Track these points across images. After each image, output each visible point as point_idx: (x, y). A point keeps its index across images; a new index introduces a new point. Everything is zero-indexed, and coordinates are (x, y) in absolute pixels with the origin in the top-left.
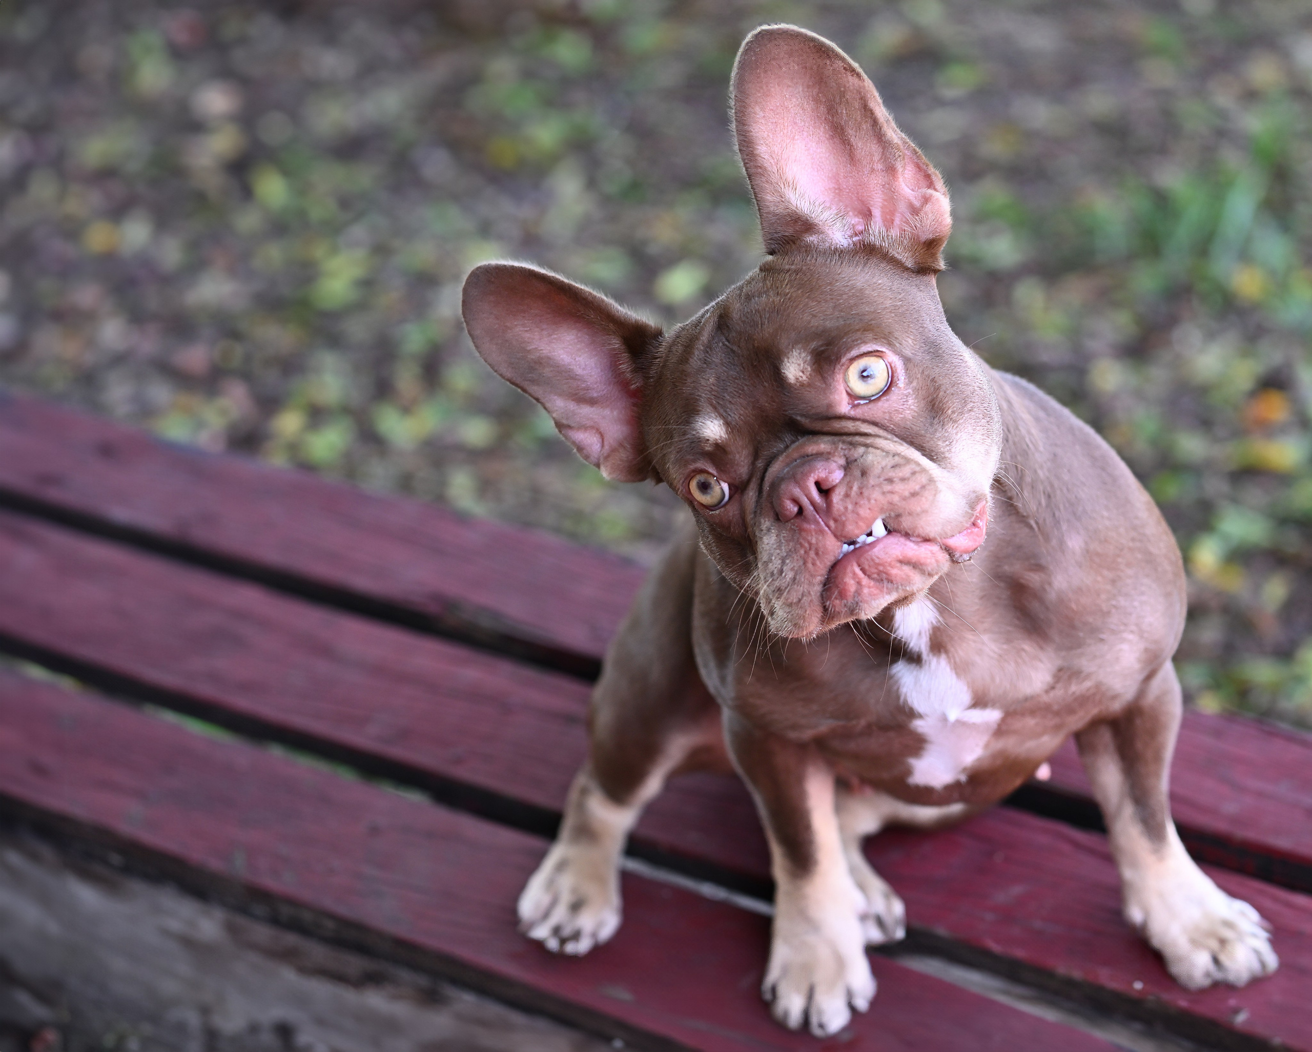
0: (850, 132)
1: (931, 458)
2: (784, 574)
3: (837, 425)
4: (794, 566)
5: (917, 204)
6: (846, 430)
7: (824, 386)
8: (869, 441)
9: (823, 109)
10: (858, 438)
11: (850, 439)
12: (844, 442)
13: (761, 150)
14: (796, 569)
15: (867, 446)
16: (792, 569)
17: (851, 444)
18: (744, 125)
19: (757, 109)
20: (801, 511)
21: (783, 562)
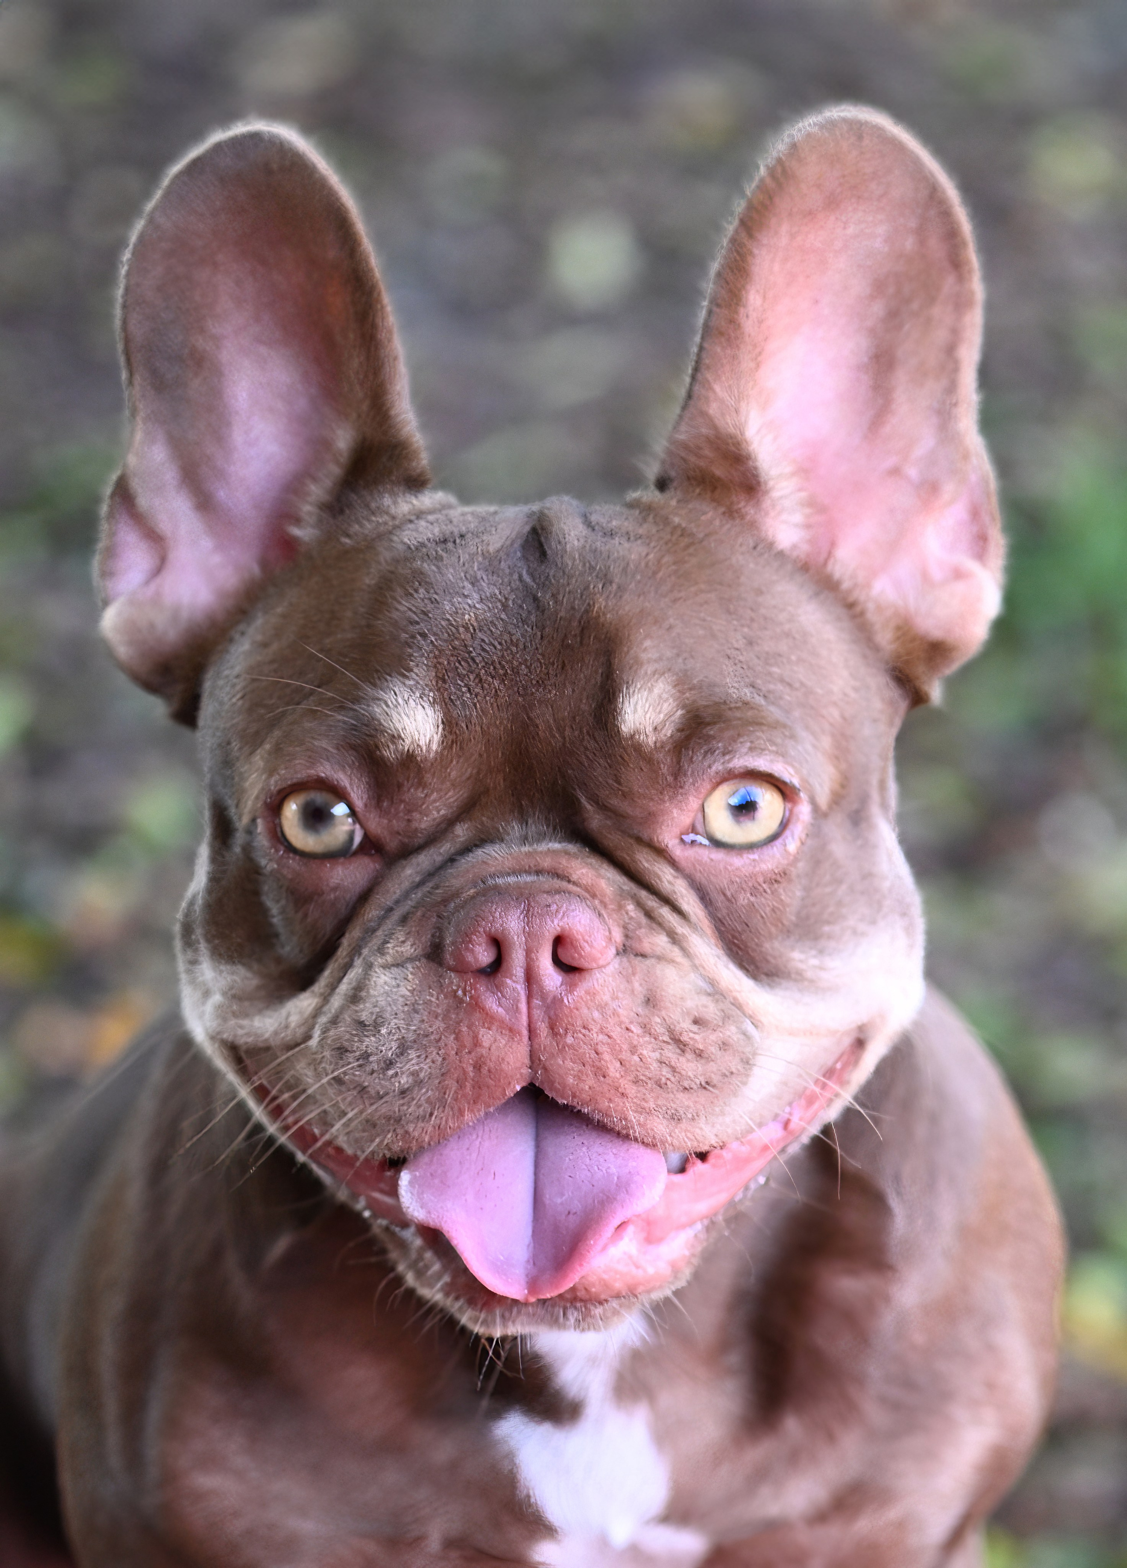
0: (901, 377)
1: (756, 1027)
2: (391, 1072)
3: (646, 862)
4: (421, 1069)
5: (937, 574)
6: (654, 881)
7: (670, 779)
8: (681, 928)
9: (878, 309)
10: (665, 912)
11: (652, 902)
12: (639, 905)
13: (753, 298)
14: (422, 1075)
15: (674, 938)
16: (415, 1074)
17: (649, 915)
18: (751, 236)
19: (784, 229)
20: (497, 966)
21: (403, 1049)
